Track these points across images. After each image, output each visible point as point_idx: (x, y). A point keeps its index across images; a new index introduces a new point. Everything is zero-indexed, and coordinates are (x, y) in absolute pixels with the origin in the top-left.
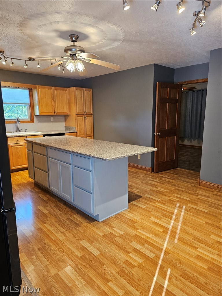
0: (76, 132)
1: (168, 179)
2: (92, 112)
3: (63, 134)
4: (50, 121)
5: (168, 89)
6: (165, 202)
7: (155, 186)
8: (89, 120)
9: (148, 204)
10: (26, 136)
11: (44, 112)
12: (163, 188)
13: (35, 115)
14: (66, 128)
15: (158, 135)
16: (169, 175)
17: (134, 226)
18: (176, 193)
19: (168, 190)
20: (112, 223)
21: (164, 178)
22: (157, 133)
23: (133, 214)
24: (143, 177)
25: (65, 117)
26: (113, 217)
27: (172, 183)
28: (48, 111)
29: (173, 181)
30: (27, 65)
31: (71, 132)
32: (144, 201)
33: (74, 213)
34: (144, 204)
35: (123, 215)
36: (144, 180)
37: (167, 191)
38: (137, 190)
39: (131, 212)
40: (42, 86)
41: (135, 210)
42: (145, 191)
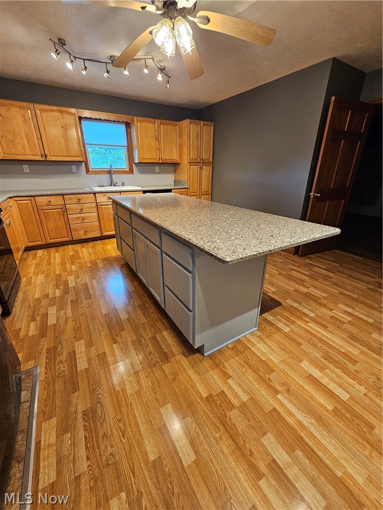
0: (188, 188)
1: (323, 271)
2: (211, 159)
3: (169, 191)
4: (154, 172)
5: (350, 112)
6: (325, 323)
7: (301, 282)
8: (207, 171)
9: (293, 323)
10: (120, 192)
11: (145, 159)
12: (318, 288)
13: (134, 163)
14: (176, 182)
15: (315, 197)
16: (322, 263)
17: (269, 379)
18: (342, 303)
19: (328, 293)
20: (226, 364)
21: (316, 268)
22: (314, 194)
23: (266, 344)
24: (280, 262)
25: (175, 166)
26: (230, 346)
27: (332, 280)
28: (151, 156)
29: (332, 275)
30: (108, 72)
31: (180, 187)
32: (286, 314)
33: (165, 327)
34: (286, 322)
35: (248, 345)
36: (283, 269)
37: (325, 295)
38: (272, 289)
39: (262, 340)
40: (142, 118)
41: (269, 336)
42: (287, 292)
